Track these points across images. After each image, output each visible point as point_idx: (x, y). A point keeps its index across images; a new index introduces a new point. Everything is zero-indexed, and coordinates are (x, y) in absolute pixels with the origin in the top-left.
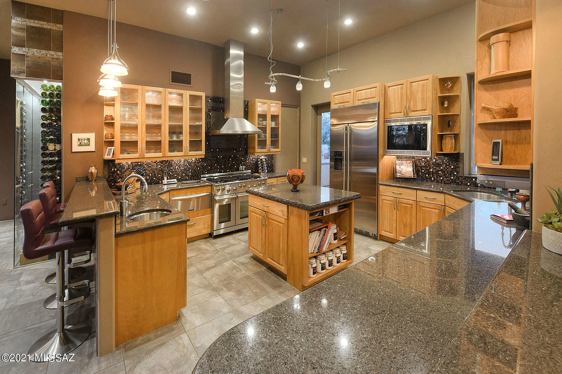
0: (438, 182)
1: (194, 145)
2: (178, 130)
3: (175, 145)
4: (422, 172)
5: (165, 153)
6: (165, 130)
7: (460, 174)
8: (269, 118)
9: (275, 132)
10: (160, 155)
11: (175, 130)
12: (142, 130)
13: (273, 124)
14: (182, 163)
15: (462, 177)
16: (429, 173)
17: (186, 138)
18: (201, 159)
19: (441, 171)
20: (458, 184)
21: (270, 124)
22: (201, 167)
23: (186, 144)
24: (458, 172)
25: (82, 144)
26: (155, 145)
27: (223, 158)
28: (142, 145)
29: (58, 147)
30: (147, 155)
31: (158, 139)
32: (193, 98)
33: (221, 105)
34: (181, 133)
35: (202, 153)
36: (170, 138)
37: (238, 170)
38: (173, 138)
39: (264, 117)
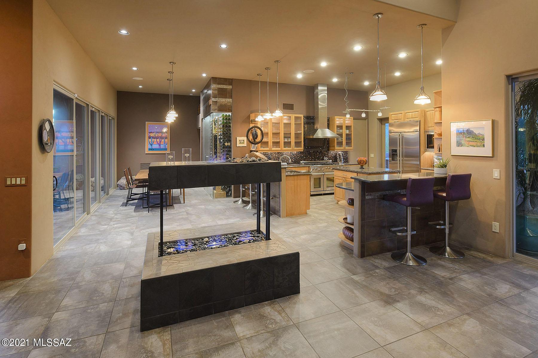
1: (297, 144)
2: (288, 136)
3: (287, 144)
5: (281, 148)
6: (282, 135)
8: (344, 128)
9: (348, 137)
10: (279, 149)
11: (287, 136)
12: (271, 135)
13: (348, 132)
14: (289, 154)
17: (293, 140)
18: (300, 152)
21: (345, 132)
22: (300, 157)
23: (293, 144)
25: (241, 142)
26: (276, 144)
27: (314, 152)
28: (270, 144)
29: (229, 144)
30: (274, 149)
31: (278, 141)
32: (296, 118)
33: (312, 121)
34: (290, 137)
35: (302, 149)
36: (284, 140)
37: (323, 160)
38: (286, 140)
39: (340, 127)
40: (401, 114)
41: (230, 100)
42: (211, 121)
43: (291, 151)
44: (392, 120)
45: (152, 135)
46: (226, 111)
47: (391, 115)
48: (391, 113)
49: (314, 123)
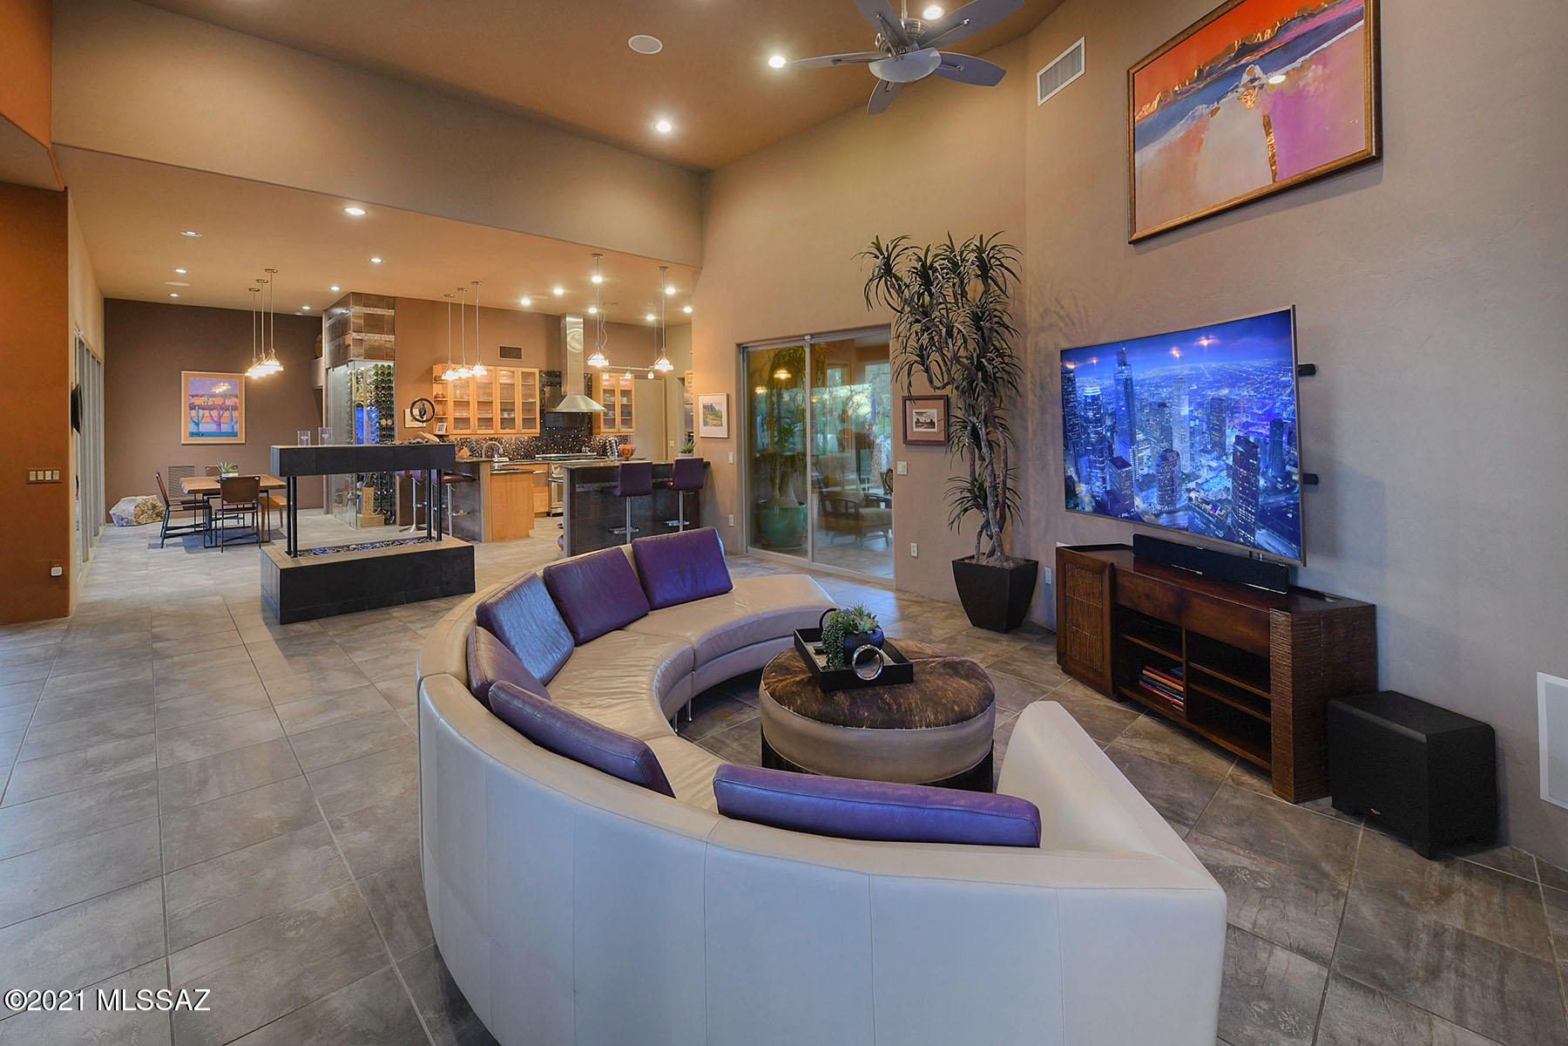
1: (528, 422)
2: (509, 407)
3: (508, 423)
5: (497, 430)
6: (497, 406)
8: (617, 393)
9: (627, 411)
10: (492, 432)
11: (507, 407)
12: (473, 405)
13: (625, 401)
14: (513, 441)
17: (518, 415)
18: (535, 437)
21: (620, 401)
22: (535, 447)
23: (519, 422)
26: (487, 422)
27: (562, 437)
28: (474, 422)
29: (390, 422)
30: (479, 432)
31: (489, 416)
32: (525, 375)
33: (557, 379)
34: (513, 410)
35: (537, 431)
36: (502, 415)
37: (581, 452)
38: (506, 416)
39: (611, 392)
41: (392, 338)
42: (348, 373)
43: (518, 436)
45: (197, 401)
46: (382, 358)
49: (560, 384)
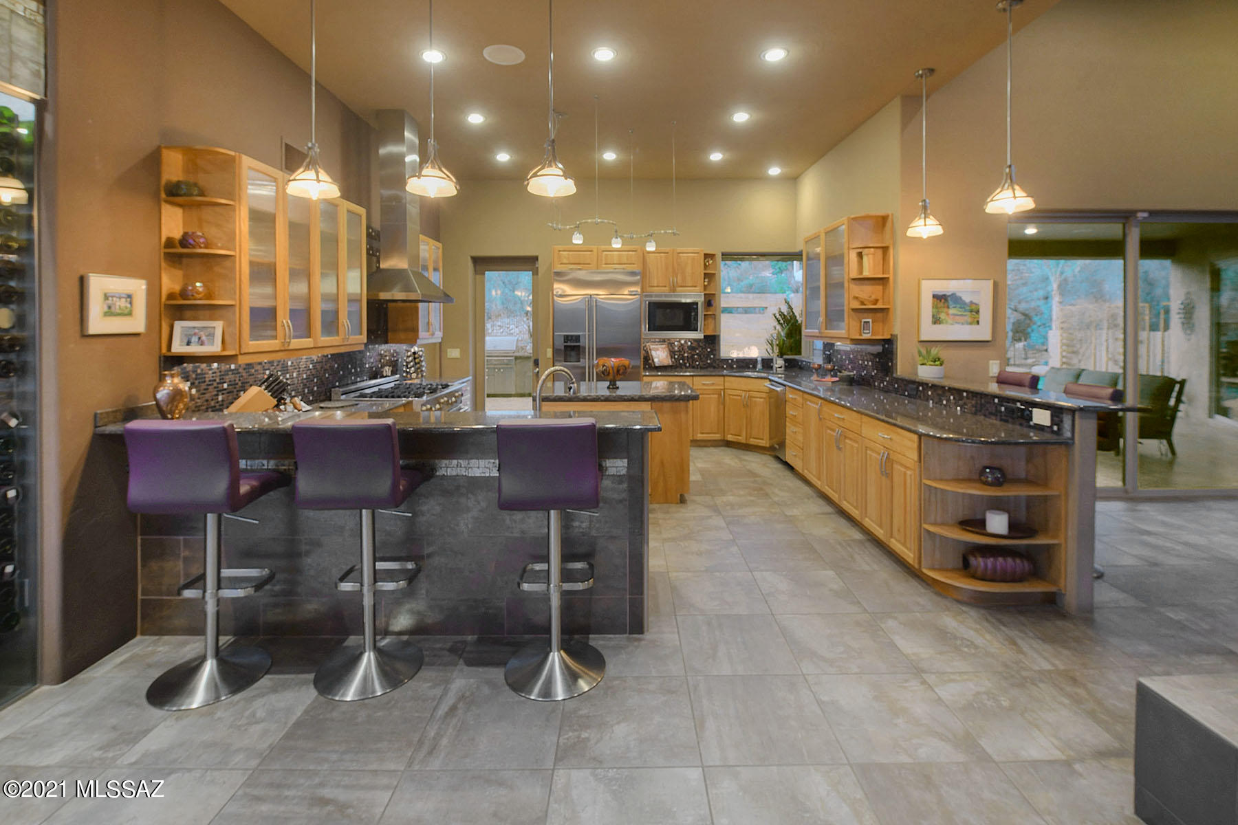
0: (693, 367)
4: (675, 358)
5: (317, 339)
6: (317, 282)
7: (717, 357)
15: (718, 360)
16: (683, 359)
17: (343, 304)
19: (697, 354)
20: (714, 367)
23: (345, 319)
24: (714, 355)
25: (113, 310)
40: (591, 251)
44: (561, 264)
47: (560, 251)
48: (561, 247)
